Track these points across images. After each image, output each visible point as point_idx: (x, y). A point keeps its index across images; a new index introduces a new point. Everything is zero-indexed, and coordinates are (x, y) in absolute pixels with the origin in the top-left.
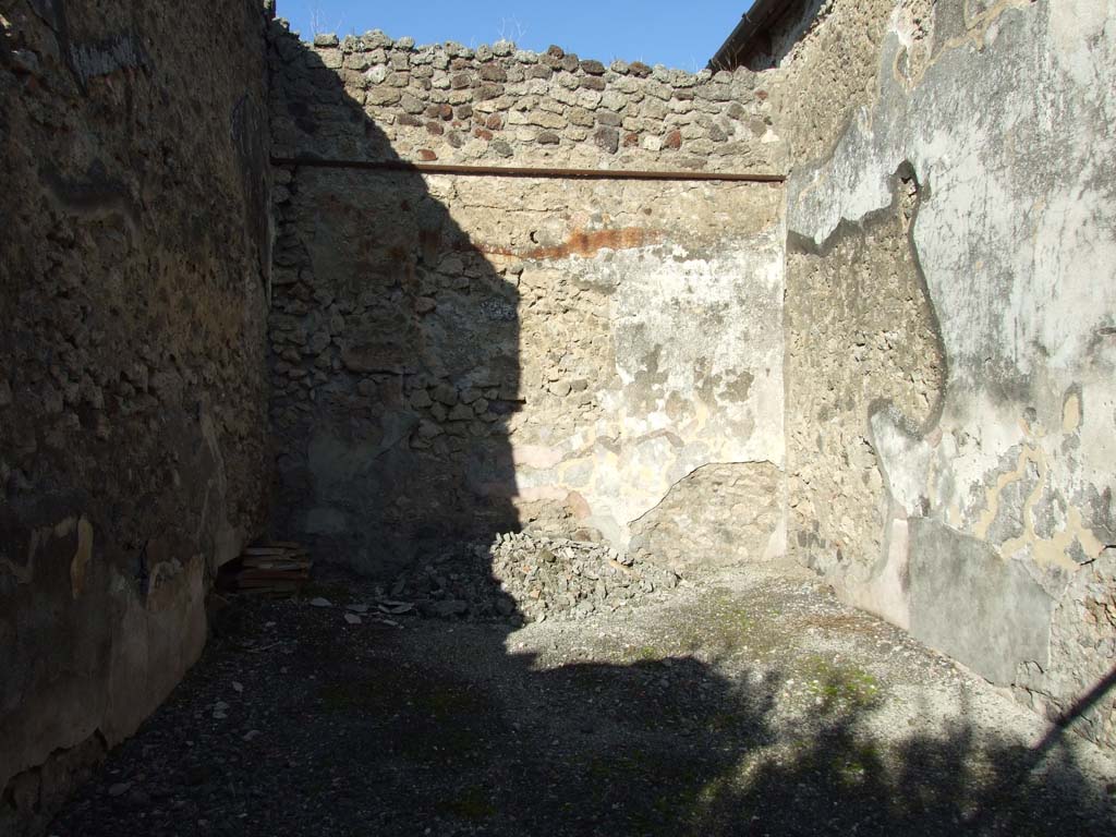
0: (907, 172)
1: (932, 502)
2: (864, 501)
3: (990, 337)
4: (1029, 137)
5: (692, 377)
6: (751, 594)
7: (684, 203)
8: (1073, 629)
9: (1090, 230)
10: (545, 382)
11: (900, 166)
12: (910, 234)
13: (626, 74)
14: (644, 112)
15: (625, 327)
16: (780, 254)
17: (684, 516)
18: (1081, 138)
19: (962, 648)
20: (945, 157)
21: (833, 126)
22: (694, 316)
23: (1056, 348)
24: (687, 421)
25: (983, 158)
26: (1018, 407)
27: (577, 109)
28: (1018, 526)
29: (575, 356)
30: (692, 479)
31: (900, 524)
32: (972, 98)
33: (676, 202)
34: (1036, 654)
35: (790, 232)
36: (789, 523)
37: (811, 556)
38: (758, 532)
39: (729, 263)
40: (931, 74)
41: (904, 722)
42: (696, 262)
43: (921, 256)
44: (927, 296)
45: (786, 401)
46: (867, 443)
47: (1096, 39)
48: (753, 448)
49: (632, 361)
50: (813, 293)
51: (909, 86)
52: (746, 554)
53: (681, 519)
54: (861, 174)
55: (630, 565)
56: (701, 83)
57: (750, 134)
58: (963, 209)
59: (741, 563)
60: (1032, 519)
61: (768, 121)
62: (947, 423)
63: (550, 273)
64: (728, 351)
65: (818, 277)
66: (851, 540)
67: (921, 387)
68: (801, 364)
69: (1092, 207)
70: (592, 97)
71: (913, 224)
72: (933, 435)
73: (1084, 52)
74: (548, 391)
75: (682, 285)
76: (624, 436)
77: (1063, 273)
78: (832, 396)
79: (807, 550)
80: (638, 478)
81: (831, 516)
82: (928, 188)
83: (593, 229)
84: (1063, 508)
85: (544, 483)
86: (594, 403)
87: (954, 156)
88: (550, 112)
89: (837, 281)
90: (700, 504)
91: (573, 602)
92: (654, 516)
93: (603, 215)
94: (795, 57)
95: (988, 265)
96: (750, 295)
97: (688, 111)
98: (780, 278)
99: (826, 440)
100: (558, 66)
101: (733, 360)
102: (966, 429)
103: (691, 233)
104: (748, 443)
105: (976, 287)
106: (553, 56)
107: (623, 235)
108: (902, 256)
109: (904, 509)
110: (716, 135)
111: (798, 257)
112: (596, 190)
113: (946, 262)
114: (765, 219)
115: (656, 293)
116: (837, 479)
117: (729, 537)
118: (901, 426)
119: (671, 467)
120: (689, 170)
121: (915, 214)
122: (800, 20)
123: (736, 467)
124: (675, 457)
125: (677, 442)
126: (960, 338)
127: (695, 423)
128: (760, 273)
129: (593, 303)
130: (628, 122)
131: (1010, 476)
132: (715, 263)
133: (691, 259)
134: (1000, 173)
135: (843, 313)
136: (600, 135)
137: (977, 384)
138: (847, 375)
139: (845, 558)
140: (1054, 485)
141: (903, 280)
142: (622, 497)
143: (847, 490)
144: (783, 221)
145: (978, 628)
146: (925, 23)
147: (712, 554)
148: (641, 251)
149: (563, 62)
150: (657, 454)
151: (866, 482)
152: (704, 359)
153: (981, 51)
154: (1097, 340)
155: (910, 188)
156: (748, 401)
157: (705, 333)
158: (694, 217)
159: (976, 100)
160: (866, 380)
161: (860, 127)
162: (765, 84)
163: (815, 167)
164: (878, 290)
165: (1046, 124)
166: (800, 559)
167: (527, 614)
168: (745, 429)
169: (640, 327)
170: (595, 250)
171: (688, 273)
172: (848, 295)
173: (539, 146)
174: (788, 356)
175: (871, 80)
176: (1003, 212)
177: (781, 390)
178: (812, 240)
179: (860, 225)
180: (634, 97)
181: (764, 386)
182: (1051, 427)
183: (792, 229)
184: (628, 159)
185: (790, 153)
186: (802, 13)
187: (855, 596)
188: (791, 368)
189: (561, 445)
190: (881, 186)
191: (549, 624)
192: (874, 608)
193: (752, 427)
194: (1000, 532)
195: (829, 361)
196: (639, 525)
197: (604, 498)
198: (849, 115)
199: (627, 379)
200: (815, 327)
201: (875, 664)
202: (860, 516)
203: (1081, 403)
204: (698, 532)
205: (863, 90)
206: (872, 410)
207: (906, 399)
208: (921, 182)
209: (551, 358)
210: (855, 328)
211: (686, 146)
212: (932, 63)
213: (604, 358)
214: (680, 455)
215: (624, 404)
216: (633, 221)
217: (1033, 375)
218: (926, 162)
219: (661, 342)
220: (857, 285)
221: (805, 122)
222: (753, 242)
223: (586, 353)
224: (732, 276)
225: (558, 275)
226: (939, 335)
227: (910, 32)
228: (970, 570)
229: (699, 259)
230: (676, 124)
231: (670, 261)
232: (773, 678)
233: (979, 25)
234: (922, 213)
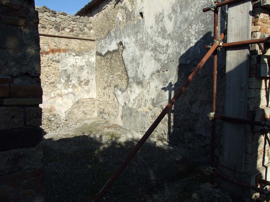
0: (121, 43)
1: (126, 103)
2: (113, 104)
3: (136, 74)
4: (142, 41)
5: (77, 81)
6: (92, 124)
7: (74, 44)
8: (149, 121)
9: (151, 58)
10: (45, 82)
11: (120, 42)
12: (122, 55)
13: (61, 15)
14: (66, 23)
15: (62, 70)
16: (94, 56)
17: (76, 110)
18: (149, 43)
19: (132, 128)
20: (128, 42)
21: (106, 32)
22: (77, 68)
23: (146, 76)
24: (76, 90)
25: (134, 43)
26: (140, 86)
27: (50, 21)
28: (141, 105)
29: (51, 76)
30: (78, 102)
31: (121, 108)
32: (132, 32)
33: (73, 44)
34: (144, 126)
35: (96, 52)
36: (97, 110)
37: (103, 116)
38: (92, 112)
39: (84, 57)
40: (125, 27)
41: (125, 139)
42: (77, 57)
43: (124, 59)
44: (125, 66)
45: (96, 86)
46: (114, 93)
47: (151, 28)
48: (90, 95)
49: (64, 77)
50: (102, 64)
51: (121, 28)
52: (89, 117)
53: (76, 111)
54: (112, 42)
55: (66, 121)
56: (78, 19)
57: (88, 30)
58: (131, 52)
59: (88, 119)
60: (143, 104)
61: (91, 28)
62: (129, 89)
63: (45, 58)
64: (84, 75)
65: (103, 61)
66: (111, 112)
67: (124, 83)
68: (99, 78)
69: (151, 54)
70: (54, 19)
71: (122, 53)
72: (126, 91)
73: (150, 29)
74: (45, 84)
75: (74, 61)
76: (63, 94)
77: (147, 64)
78: (106, 85)
79: (102, 115)
80: (66, 102)
81: (107, 108)
82: (125, 47)
83: (55, 48)
84: (147, 102)
85: (45, 104)
86: (56, 87)
87: (130, 42)
88: (44, 21)
89: (107, 62)
90: (79, 107)
91: (56, 128)
92: (70, 110)
93: (57, 45)
94: (97, 16)
95: (135, 62)
96: (89, 64)
97: (75, 24)
98: (95, 61)
99: (105, 93)
100: (46, 11)
101: (85, 77)
102: (132, 90)
103: (76, 50)
104: (89, 94)
105: (134, 65)
106: (44, 8)
107: (61, 50)
108: (120, 59)
109: (121, 105)
110: (81, 30)
111: (98, 57)
112: (55, 40)
113: (128, 60)
114: (91, 48)
115: (69, 63)
116: (108, 100)
117: (86, 114)
118: (120, 90)
119: (73, 100)
120: (75, 37)
121: (123, 51)
122: (98, 8)
123: (87, 99)
124: (74, 98)
125: (74, 95)
126: (131, 74)
127: (78, 90)
128: (91, 60)
129: (55, 65)
130: (62, 25)
131: (139, 97)
132: (81, 57)
133: (76, 56)
134: (137, 46)
135: (108, 69)
136: (56, 27)
137: (134, 82)
138: (109, 80)
139: (110, 115)
140: (146, 98)
141: (120, 63)
142: (63, 106)
143: (110, 102)
144: (95, 49)
145: (135, 123)
146: (124, 17)
147: (82, 117)
148: (66, 54)
149: (47, 10)
150: (70, 97)
151: (114, 101)
152: (79, 77)
153: (134, 25)
154: (152, 75)
155: (122, 46)
156: (88, 86)
157: (80, 72)
158: (77, 47)
159: (133, 33)
160: (113, 81)
161: (112, 33)
162: (91, 20)
163: (102, 39)
164: (116, 65)
165: (144, 39)
166: (100, 117)
167: (46, 132)
168: (88, 92)
169: (66, 70)
170: (55, 53)
171: (76, 59)
172: (109, 65)
173: (42, 28)
174: (96, 76)
175: (114, 25)
176: (138, 53)
177: (95, 84)
178: (102, 54)
179: (112, 52)
180: (63, 20)
181: (92, 83)
182: (146, 89)
183: (97, 51)
184: (62, 33)
185: (96, 35)
186: (99, 7)
187: (112, 122)
188: (97, 79)
189: (49, 96)
190: (116, 45)
191: (52, 133)
192: (116, 123)
193: (90, 91)
194: (138, 107)
195: (106, 78)
196: (67, 113)
197: (59, 107)
198: (109, 30)
199: (63, 81)
200: (102, 71)
201: (118, 132)
202: (113, 107)
203: (150, 85)
204: (79, 113)
205: (112, 26)
206: (115, 87)
207: (121, 85)
208: (124, 46)
209: (46, 77)
210: (111, 72)
211: (75, 32)
212: (126, 24)
213: (58, 77)
214: (75, 97)
215: (63, 87)
216: (64, 47)
217: (143, 80)
218: (124, 42)
219: (70, 73)
220: (111, 63)
221: (100, 30)
222: (89, 53)
223: (54, 76)
224: (85, 60)
225: (47, 58)
226: (127, 73)
227: (121, 18)
228: (133, 114)
229: (78, 56)
230: (73, 27)
231: (72, 56)
232: (101, 137)
233: (134, 20)
234: (124, 51)
